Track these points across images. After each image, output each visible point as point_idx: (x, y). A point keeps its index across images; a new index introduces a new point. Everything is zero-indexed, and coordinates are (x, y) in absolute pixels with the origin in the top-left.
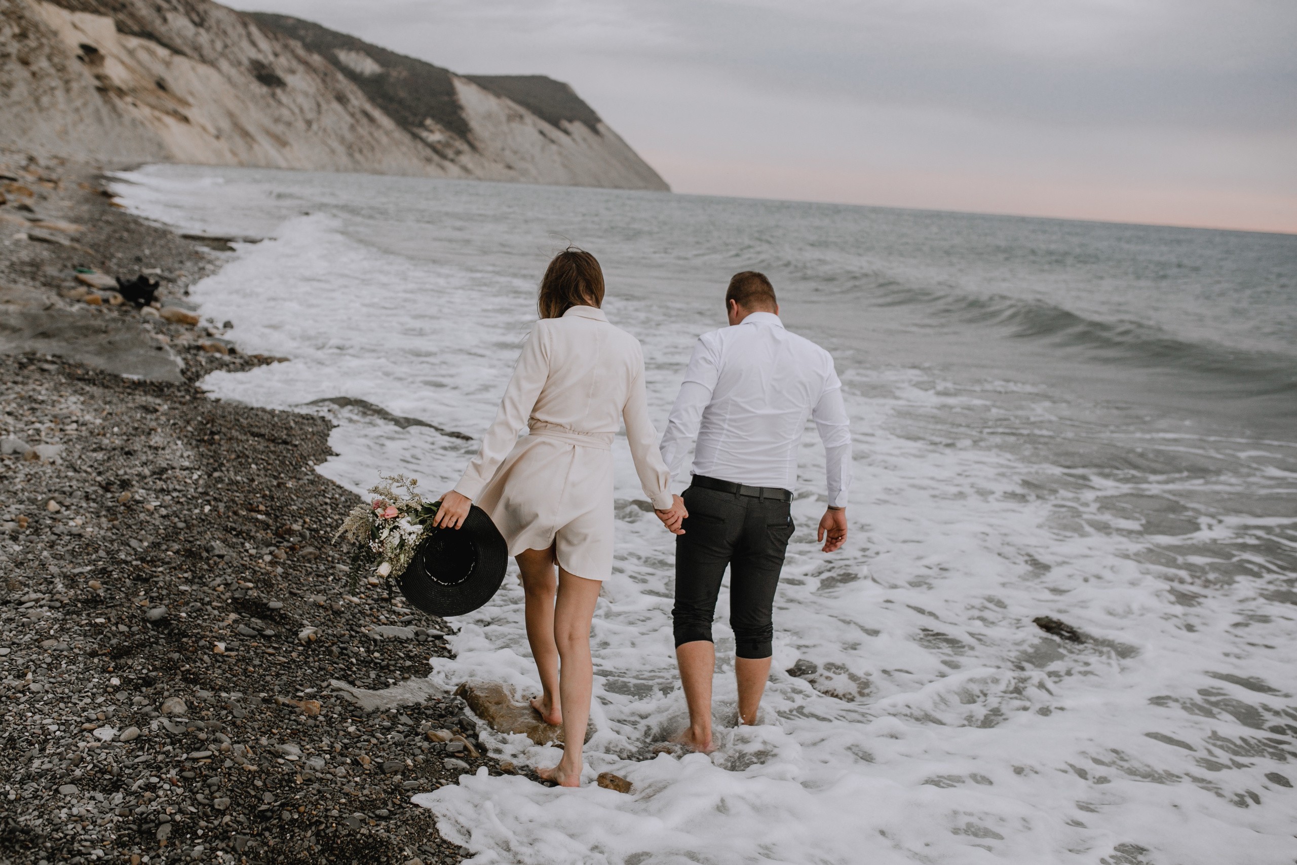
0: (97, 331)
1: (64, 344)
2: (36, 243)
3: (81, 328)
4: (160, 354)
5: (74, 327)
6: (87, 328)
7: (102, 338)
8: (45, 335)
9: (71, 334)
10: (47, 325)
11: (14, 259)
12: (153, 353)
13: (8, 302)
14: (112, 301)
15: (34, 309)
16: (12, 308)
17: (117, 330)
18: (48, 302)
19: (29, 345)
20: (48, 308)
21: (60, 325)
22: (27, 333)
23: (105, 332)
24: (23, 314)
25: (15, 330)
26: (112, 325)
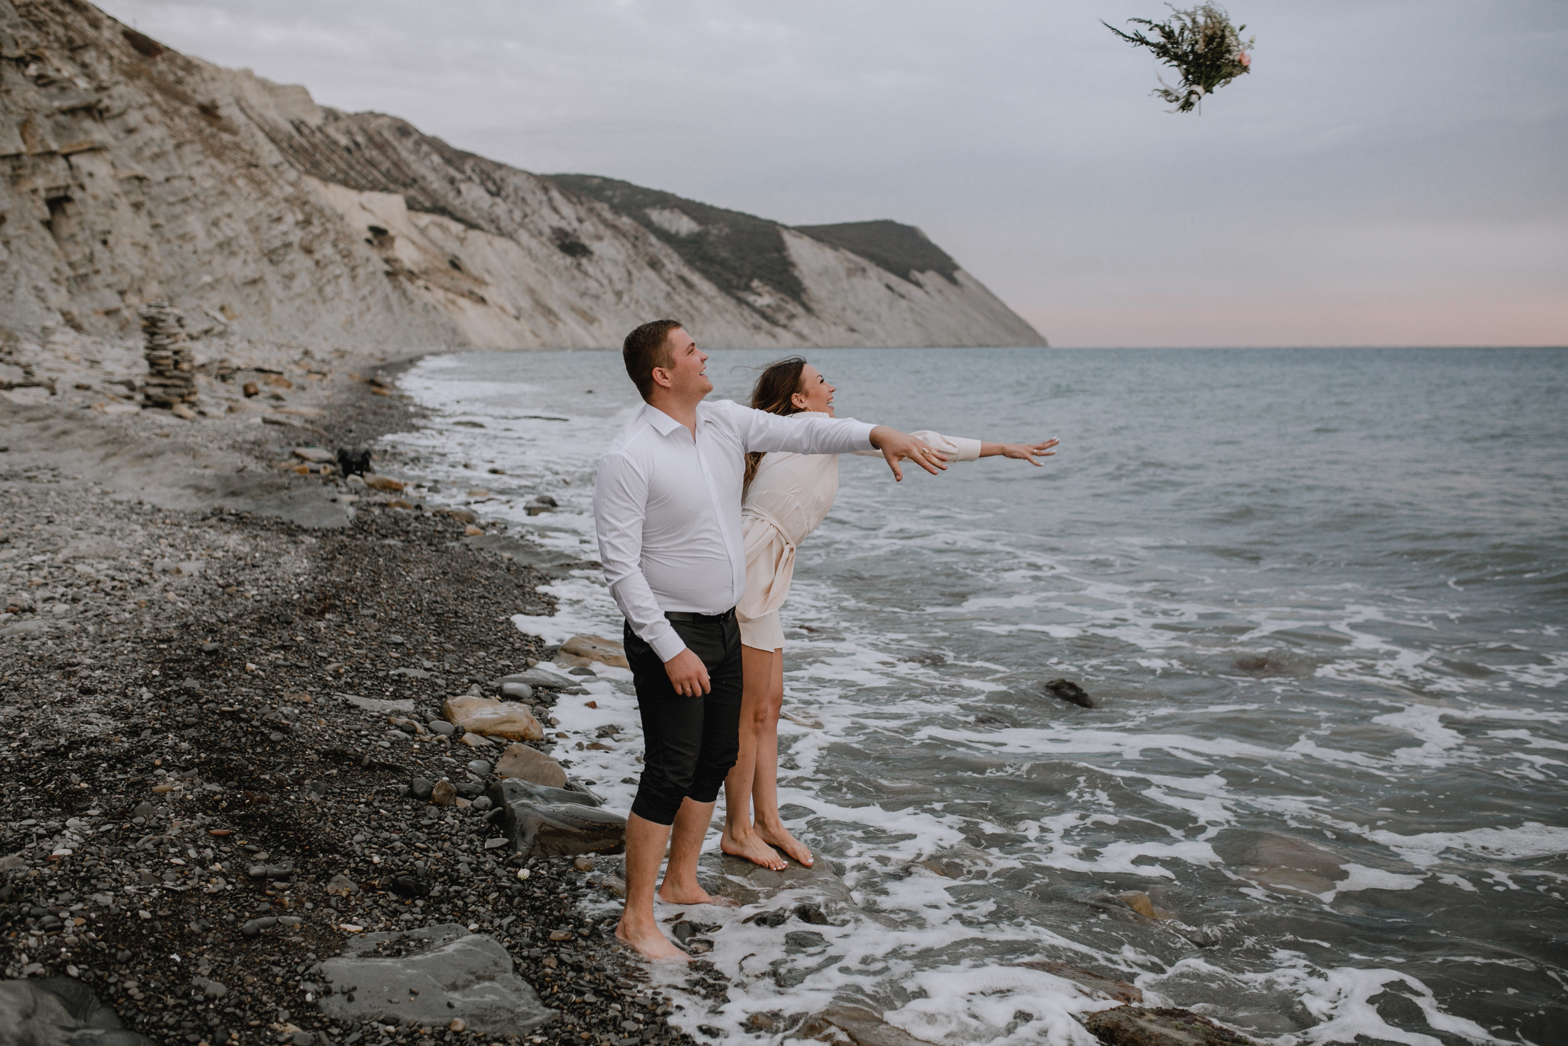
0: (280, 488)
1: (249, 501)
2: (269, 426)
3: (266, 486)
4: (336, 506)
5: (261, 486)
6: (271, 486)
7: (284, 494)
8: (234, 494)
9: (258, 491)
10: (237, 485)
11: (240, 439)
12: (329, 504)
13: (206, 467)
14: (322, 472)
15: (228, 471)
16: (208, 472)
17: (298, 487)
18: (241, 465)
19: (217, 503)
20: (240, 470)
21: (249, 484)
22: (219, 493)
23: (288, 488)
24: (217, 477)
25: (209, 491)
26: (295, 482)
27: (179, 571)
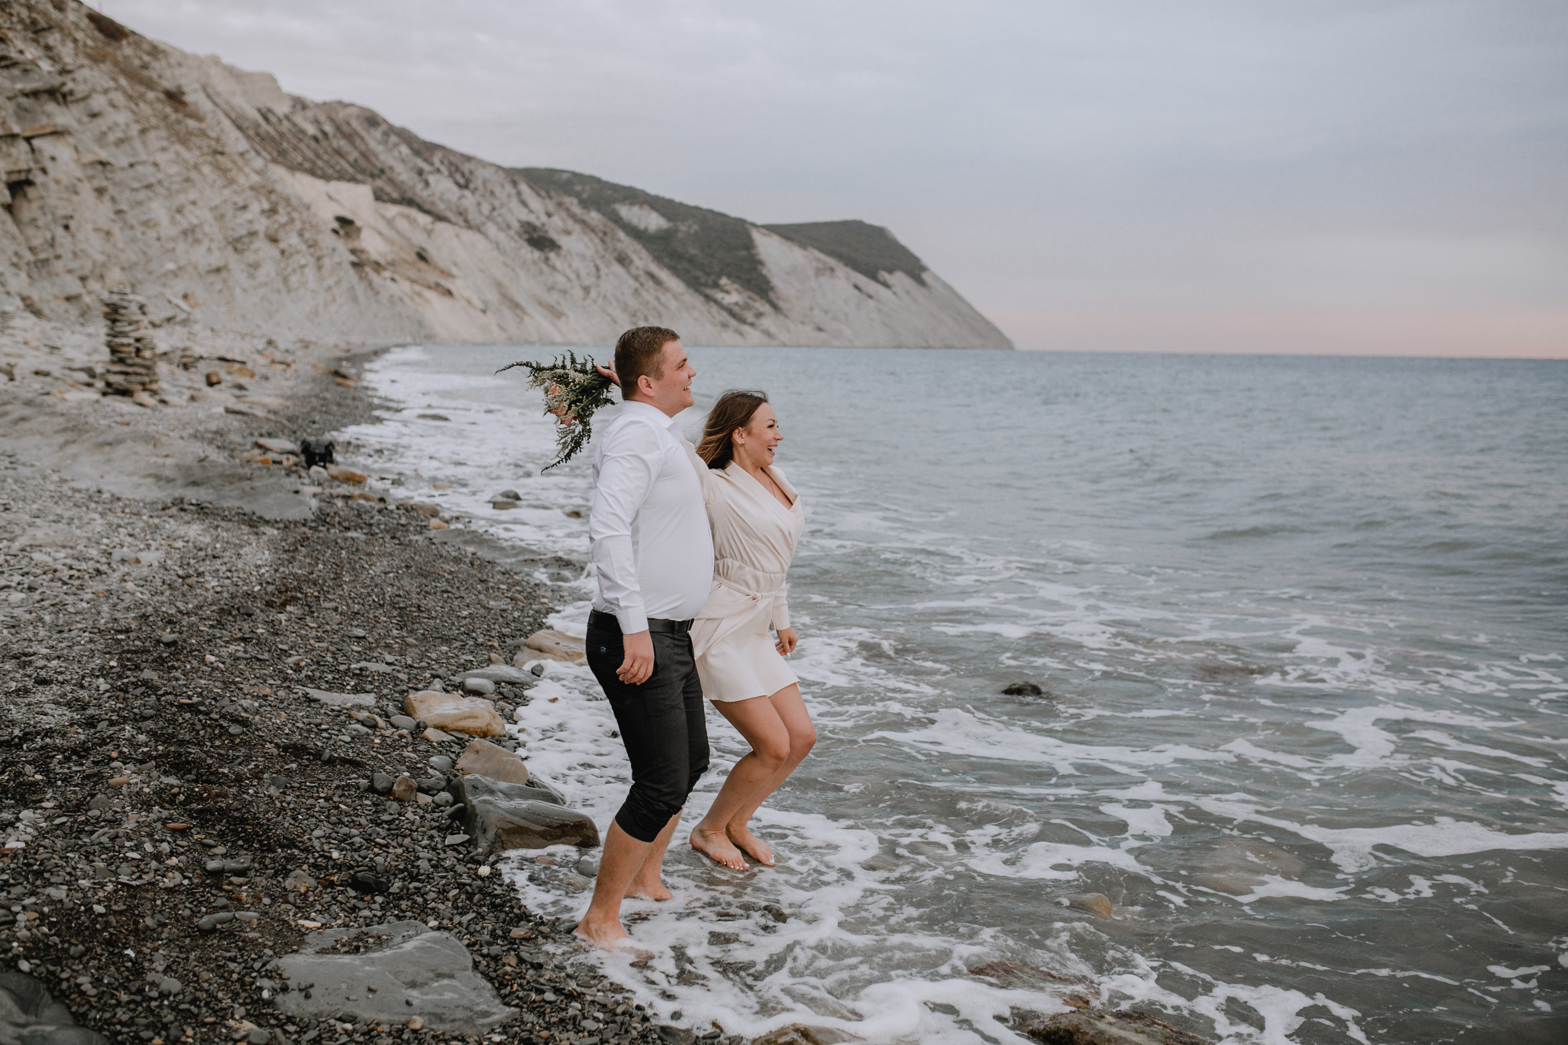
0: (242, 478)
1: (211, 491)
2: (231, 416)
3: (228, 476)
4: (298, 497)
5: (222, 476)
6: (233, 476)
7: (246, 485)
8: (195, 484)
9: (218, 481)
10: (198, 474)
11: (201, 428)
12: (291, 495)
13: (167, 456)
14: (285, 463)
15: (189, 460)
16: (168, 461)
17: (261, 477)
18: (202, 455)
19: (178, 492)
20: (202, 460)
21: (211, 474)
22: (180, 482)
23: (250, 479)
24: (178, 467)
25: (169, 480)
26: (257, 473)
27: (138, 561)
